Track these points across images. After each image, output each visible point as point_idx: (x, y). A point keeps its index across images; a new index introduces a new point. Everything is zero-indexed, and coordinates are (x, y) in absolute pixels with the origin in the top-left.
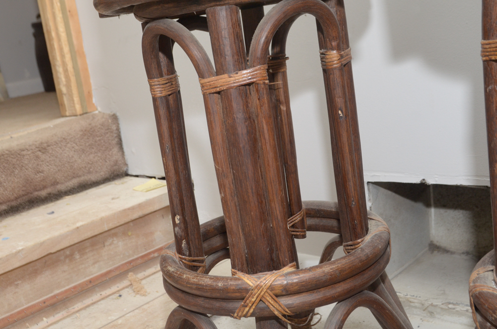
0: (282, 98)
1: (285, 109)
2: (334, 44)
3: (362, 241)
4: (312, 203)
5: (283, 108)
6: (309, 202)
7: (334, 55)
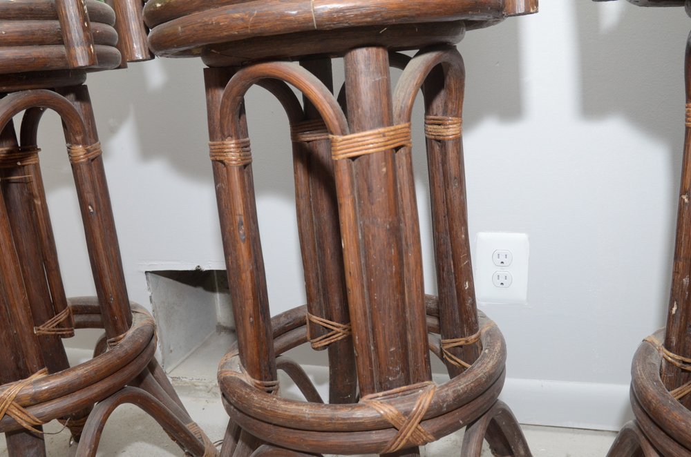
0: (36, 192)
1: (39, 203)
2: (79, 138)
3: (124, 336)
4: (79, 299)
5: (38, 202)
6: (76, 298)
7: (79, 150)
